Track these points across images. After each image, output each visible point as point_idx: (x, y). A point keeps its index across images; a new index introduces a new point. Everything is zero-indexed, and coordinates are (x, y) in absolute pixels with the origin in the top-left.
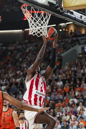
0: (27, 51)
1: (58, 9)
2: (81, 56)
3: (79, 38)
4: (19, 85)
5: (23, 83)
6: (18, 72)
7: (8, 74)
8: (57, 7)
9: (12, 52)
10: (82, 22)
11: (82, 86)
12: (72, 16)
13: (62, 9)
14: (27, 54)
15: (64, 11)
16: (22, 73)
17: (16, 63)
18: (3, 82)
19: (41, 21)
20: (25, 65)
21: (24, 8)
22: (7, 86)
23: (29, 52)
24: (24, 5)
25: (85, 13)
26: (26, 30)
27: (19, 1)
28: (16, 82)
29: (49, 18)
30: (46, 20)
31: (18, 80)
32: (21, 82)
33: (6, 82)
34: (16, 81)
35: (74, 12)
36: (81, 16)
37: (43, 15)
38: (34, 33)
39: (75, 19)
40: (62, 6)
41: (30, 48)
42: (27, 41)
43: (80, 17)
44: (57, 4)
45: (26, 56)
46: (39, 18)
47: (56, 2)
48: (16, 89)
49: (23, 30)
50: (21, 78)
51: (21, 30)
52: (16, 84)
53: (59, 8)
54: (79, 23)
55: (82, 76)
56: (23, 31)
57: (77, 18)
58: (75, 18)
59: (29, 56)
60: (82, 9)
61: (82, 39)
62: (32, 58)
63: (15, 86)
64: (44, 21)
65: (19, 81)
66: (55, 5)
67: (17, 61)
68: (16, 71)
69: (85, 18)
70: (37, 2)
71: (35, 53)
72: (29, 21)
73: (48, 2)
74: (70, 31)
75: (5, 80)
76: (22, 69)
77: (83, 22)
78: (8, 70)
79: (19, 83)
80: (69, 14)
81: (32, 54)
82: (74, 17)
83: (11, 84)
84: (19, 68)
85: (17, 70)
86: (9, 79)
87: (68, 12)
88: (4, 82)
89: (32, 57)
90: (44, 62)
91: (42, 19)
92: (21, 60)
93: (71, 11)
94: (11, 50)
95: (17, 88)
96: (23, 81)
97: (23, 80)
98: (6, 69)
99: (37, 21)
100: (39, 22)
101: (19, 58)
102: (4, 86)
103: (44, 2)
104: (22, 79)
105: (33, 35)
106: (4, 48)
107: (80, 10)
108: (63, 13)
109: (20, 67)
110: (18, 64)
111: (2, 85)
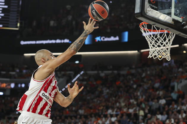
0: (143, 76)
1: (184, 28)
6: (132, 101)
7: (120, 103)
8: (184, 25)
16: (135, 103)
18: (113, 111)
21: (143, 26)
22: (118, 117)
24: (143, 23)
26: (142, 51)
27: (138, 18)
29: (174, 37)
30: (169, 40)
31: (131, 111)
33: (116, 112)
34: (128, 111)
37: (165, 35)
38: (155, 56)
41: (147, 72)
44: (183, 22)
46: (161, 38)
47: (183, 20)
50: (134, 108)
52: (129, 115)
53: (186, 27)
56: (139, 53)
64: (167, 40)
66: (182, 23)
67: (131, 87)
68: (129, 99)
70: (159, 20)
71: (152, 78)
72: (149, 43)
73: (173, 19)
75: (115, 110)
78: (119, 98)
81: (148, 80)
83: (122, 115)
86: (120, 109)
88: (114, 113)
91: (165, 40)
92: (135, 86)
94: (123, 75)
96: (136, 111)
98: (117, 97)
99: (159, 41)
100: (161, 43)
101: (133, 84)
103: (168, 19)
104: (136, 109)
106: (116, 72)
110: (131, 91)
111: (112, 116)
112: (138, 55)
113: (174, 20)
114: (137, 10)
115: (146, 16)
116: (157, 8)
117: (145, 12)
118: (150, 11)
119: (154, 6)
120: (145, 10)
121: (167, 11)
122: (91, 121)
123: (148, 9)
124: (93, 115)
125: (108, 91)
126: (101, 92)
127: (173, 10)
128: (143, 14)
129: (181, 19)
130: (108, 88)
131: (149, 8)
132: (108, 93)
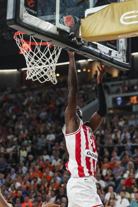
0: (25, 103)
1: (73, 39)
2: (111, 111)
3: (109, 84)
4: (10, 158)
5: (17, 154)
6: (9, 137)
8: (72, 37)
10: (111, 60)
11: (114, 160)
13: (79, 39)
14: (24, 108)
15: (83, 42)
16: (15, 139)
17: (6, 122)
19: (45, 58)
20: (21, 126)
21: (18, 36)
23: (28, 105)
24: (18, 33)
25: (116, 46)
26: (23, 69)
27: (11, 26)
28: (6, 153)
29: (59, 54)
30: (54, 57)
31: (9, 150)
32: (15, 153)
34: (5, 151)
35: (97, 44)
36: (110, 52)
37: (48, 49)
38: (35, 78)
39: (100, 55)
40: (80, 35)
41: (30, 98)
42: (24, 87)
43: (108, 52)
44: (71, 31)
45: (23, 111)
46: (43, 54)
47: (70, 30)
48: (6, 164)
49: (18, 70)
50: (14, 147)
51: (16, 70)
52: (7, 156)
53: (75, 39)
54: (107, 62)
55: (113, 144)
56: (18, 72)
57: (103, 53)
58: (101, 54)
59: (28, 111)
60: (112, 41)
61: (113, 86)
62: (32, 115)
63: (5, 159)
64: (51, 57)
65: (10, 152)
66: (69, 33)
67: (9, 119)
68: (7, 136)
69: (116, 55)
70: (39, 29)
71: (37, 106)
72: (27, 58)
74: (94, 73)
76: (16, 132)
77: (114, 61)
79: (11, 154)
80: (90, 48)
81: (32, 108)
82: (99, 52)
84: (10, 130)
85: (8, 134)
87: (89, 45)
89: (32, 112)
90: (52, 122)
91: (48, 56)
92: (14, 117)
93: (95, 43)
95: (8, 163)
96: (17, 151)
97: (18, 149)
99: (40, 57)
100: (42, 59)
101: (12, 115)
103: (51, 29)
104: (16, 148)
105: (34, 80)
107: (109, 42)
108: (81, 45)
109: (13, 129)
110: (9, 124)
112: (18, 75)
113: (58, 29)
114: (10, 16)
115: (21, 23)
116: (36, 13)
117: (21, 18)
118: (27, 16)
119: (32, 11)
120: (20, 16)
121: (49, 17)
123: (24, 15)
127: (57, 16)
128: (18, 21)
129: (69, 28)
131: (26, 13)
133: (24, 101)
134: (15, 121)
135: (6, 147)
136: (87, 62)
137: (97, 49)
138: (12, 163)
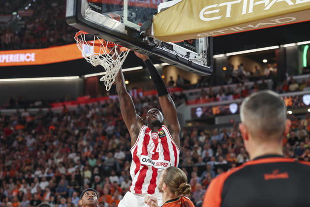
0: (89, 116)
1: (144, 39)
2: (190, 125)
3: (186, 92)
4: (73, 181)
5: (80, 175)
7: (53, 159)
8: (143, 36)
9: (60, 117)
10: (190, 64)
11: (194, 181)
12: (171, 52)
13: (151, 39)
14: (87, 121)
15: (156, 43)
16: (76, 159)
17: (67, 138)
18: (43, 173)
20: (84, 143)
21: (79, 37)
22: (51, 181)
23: (93, 117)
24: (79, 33)
25: (195, 47)
26: (87, 76)
27: (70, 25)
28: (67, 174)
31: (71, 170)
32: (78, 173)
33: (48, 173)
34: (67, 172)
35: (173, 44)
36: (188, 53)
39: (176, 58)
40: (152, 34)
41: (95, 110)
42: (88, 97)
43: (186, 54)
44: (142, 30)
45: (87, 125)
47: (141, 28)
48: (68, 187)
49: (80, 77)
50: (76, 167)
51: (77, 77)
52: (68, 177)
53: (147, 39)
54: (185, 66)
55: (193, 162)
56: (81, 79)
57: (180, 56)
58: (177, 56)
59: (92, 125)
60: (190, 40)
61: (191, 94)
62: (97, 130)
63: (67, 182)
65: (73, 173)
66: (139, 32)
67: (69, 134)
68: (68, 154)
69: (195, 57)
70: (104, 28)
71: (103, 119)
73: (126, 26)
74: (169, 80)
75: (47, 170)
76: (79, 150)
77: (193, 65)
78: (52, 151)
79: (73, 176)
80: (164, 49)
81: (98, 122)
82: (175, 54)
83: (58, 178)
84: (73, 147)
85: (69, 152)
86: (54, 169)
87: (162, 46)
88: (46, 175)
89: (98, 126)
90: (121, 137)
92: (77, 132)
93: (170, 43)
94: (58, 115)
95: (70, 185)
96: (79, 172)
97: (81, 169)
98: (48, 151)
101: (73, 129)
102: (44, 181)
103: (118, 27)
104: (78, 168)
106: (46, 110)
107: (186, 42)
108: (153, 47)
109: (76, 146)
110: (71, 139)
111: (40, 180)
112: (80, 83)
113: (127, 28)
114: (70, 12)
115: (83, 21)
116: (100, 8)
117: (83, 15)
118: (90, 13)
119: (96, 7)
120: (82, 12)
121: (116, 14)
122: (8, 188)
123: (86, 11)
124: (11, 180)
125: (33, 140)
126: (23, 143)
127: (126, 12)
128: (80, 19)
129: (139, 26)
130: (34, 136)
131: (88, 9)
132: (34, 144)
133: (88, 113)
134: (78, 137)
135: (67, 168)
136: (160, 67)
137: (173, 50)
138: (75, 185)
